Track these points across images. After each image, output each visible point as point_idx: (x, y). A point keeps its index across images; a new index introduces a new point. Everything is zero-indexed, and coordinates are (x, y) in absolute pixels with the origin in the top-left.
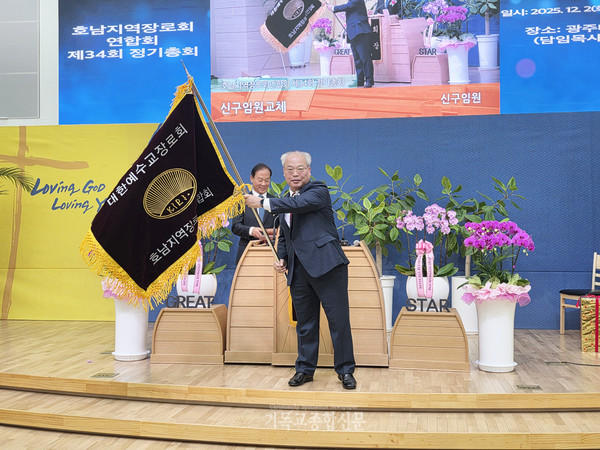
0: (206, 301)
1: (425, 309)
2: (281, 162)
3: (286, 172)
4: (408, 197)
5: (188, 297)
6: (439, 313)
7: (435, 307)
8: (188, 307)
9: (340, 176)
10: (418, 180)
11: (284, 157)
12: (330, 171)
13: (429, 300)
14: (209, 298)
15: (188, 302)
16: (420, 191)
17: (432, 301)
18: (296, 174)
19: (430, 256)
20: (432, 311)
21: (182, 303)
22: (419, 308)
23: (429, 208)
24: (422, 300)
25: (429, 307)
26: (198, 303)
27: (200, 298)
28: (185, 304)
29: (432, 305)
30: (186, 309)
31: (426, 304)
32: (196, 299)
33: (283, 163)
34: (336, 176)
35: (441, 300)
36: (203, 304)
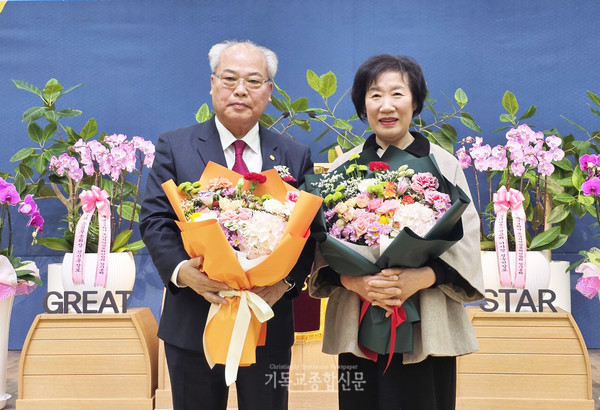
0: (119, 300)
1: (513, 308)
2: (207, 61)
3: (218, 83)
4: (444, 127)
5: (85, 293)
6: (538, 314)
7: (531, 304)
8: (85, 311)
9: (332, 91)
10: (461, 98)
11: (216, 52)
12: (315, 81)
13: (520, 292)
14: (124, 293)
15: (86, 303)
16: (464, 115)
17: (526, 293)
18: (241, 89)
19: (519, 215)
20: (527, 310)
21: (74, 304)
22: (502, 307)
23: (512, 132)
24: (507, 292)
25: (521, 304)
26: (104, 305)
27: (109, 294)
28: (80, 306)
29: (526, 301)
30: (83, 316)
31: (515, 298)
32: (100, 297)
33: (213, 64)
34: (324, 90)
35: (541, 292)
36: (113, 305)
